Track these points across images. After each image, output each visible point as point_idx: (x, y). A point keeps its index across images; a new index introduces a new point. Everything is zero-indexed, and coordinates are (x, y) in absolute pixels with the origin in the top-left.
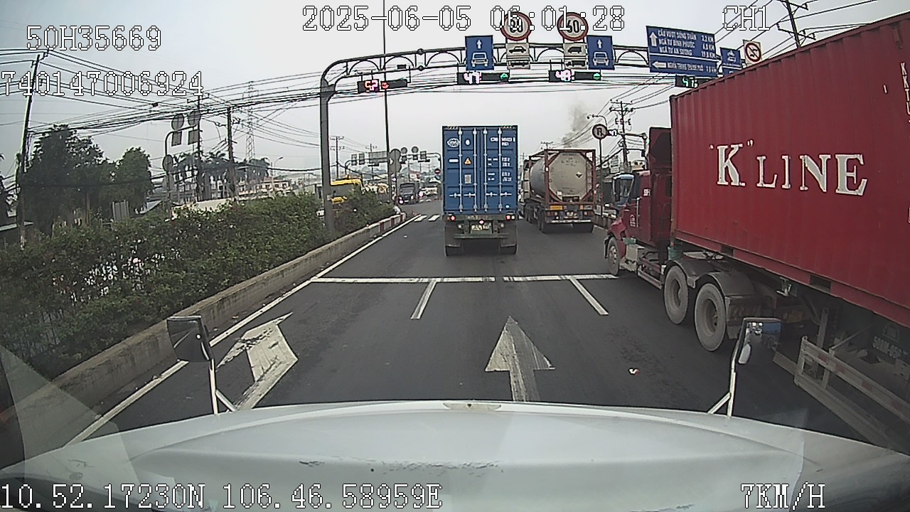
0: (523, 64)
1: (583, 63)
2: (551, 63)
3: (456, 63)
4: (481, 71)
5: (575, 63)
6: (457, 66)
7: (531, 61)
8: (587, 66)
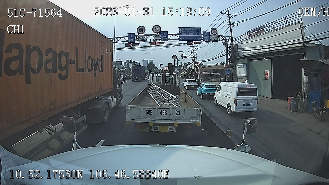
0: (143, 41)
1: (159, 40)
2: (150, 40)
3: (125, 41)
4: (131, 43)
5: (157, 40)
6: (126, 41)
7: (145, 40)
8: (160, 40)
